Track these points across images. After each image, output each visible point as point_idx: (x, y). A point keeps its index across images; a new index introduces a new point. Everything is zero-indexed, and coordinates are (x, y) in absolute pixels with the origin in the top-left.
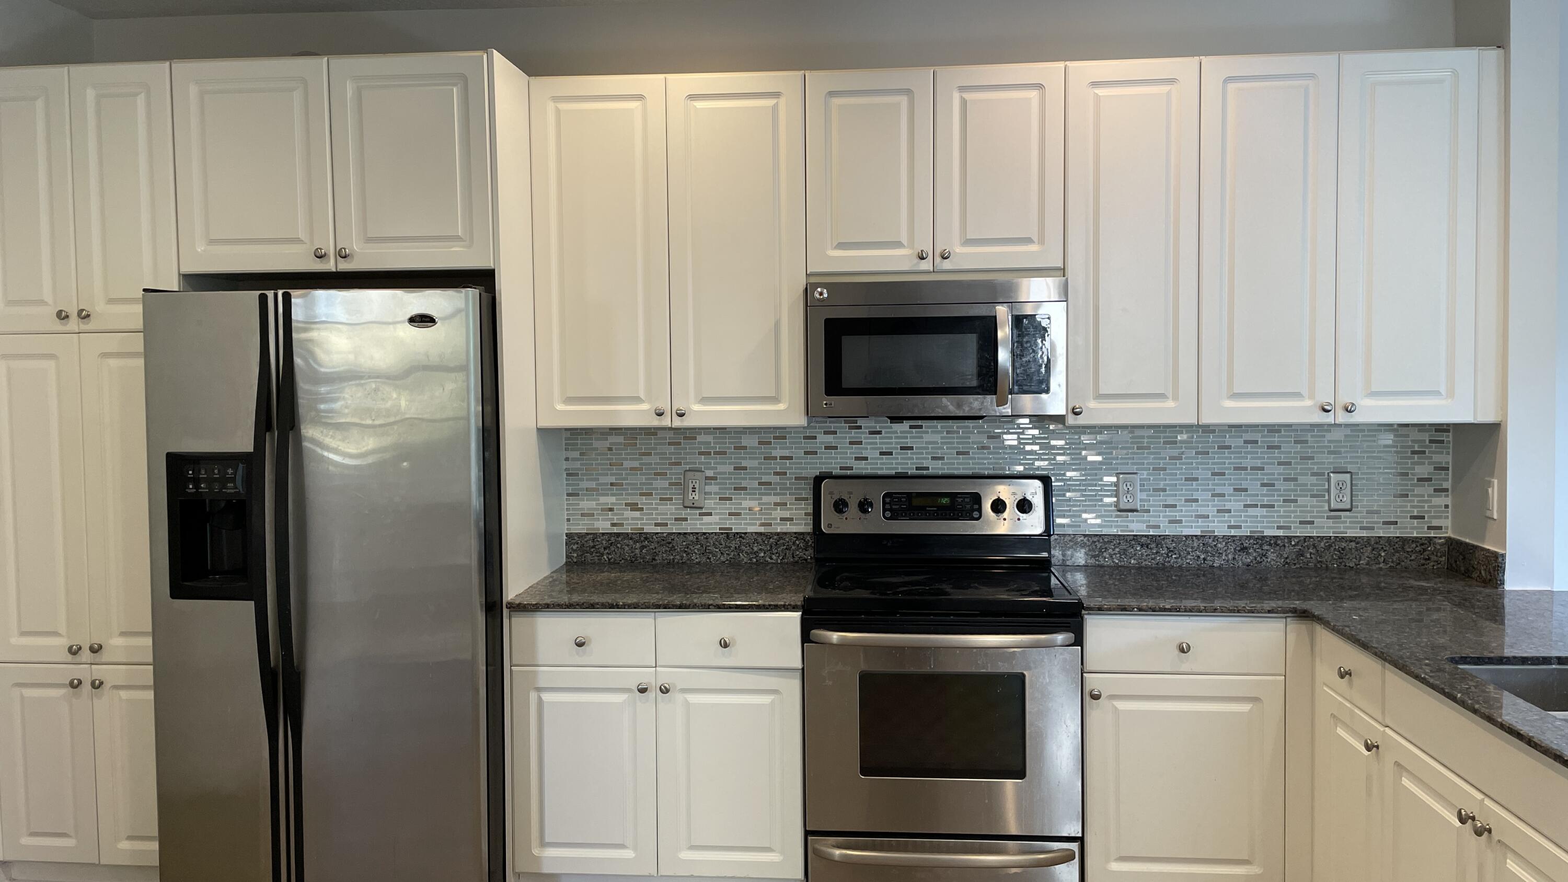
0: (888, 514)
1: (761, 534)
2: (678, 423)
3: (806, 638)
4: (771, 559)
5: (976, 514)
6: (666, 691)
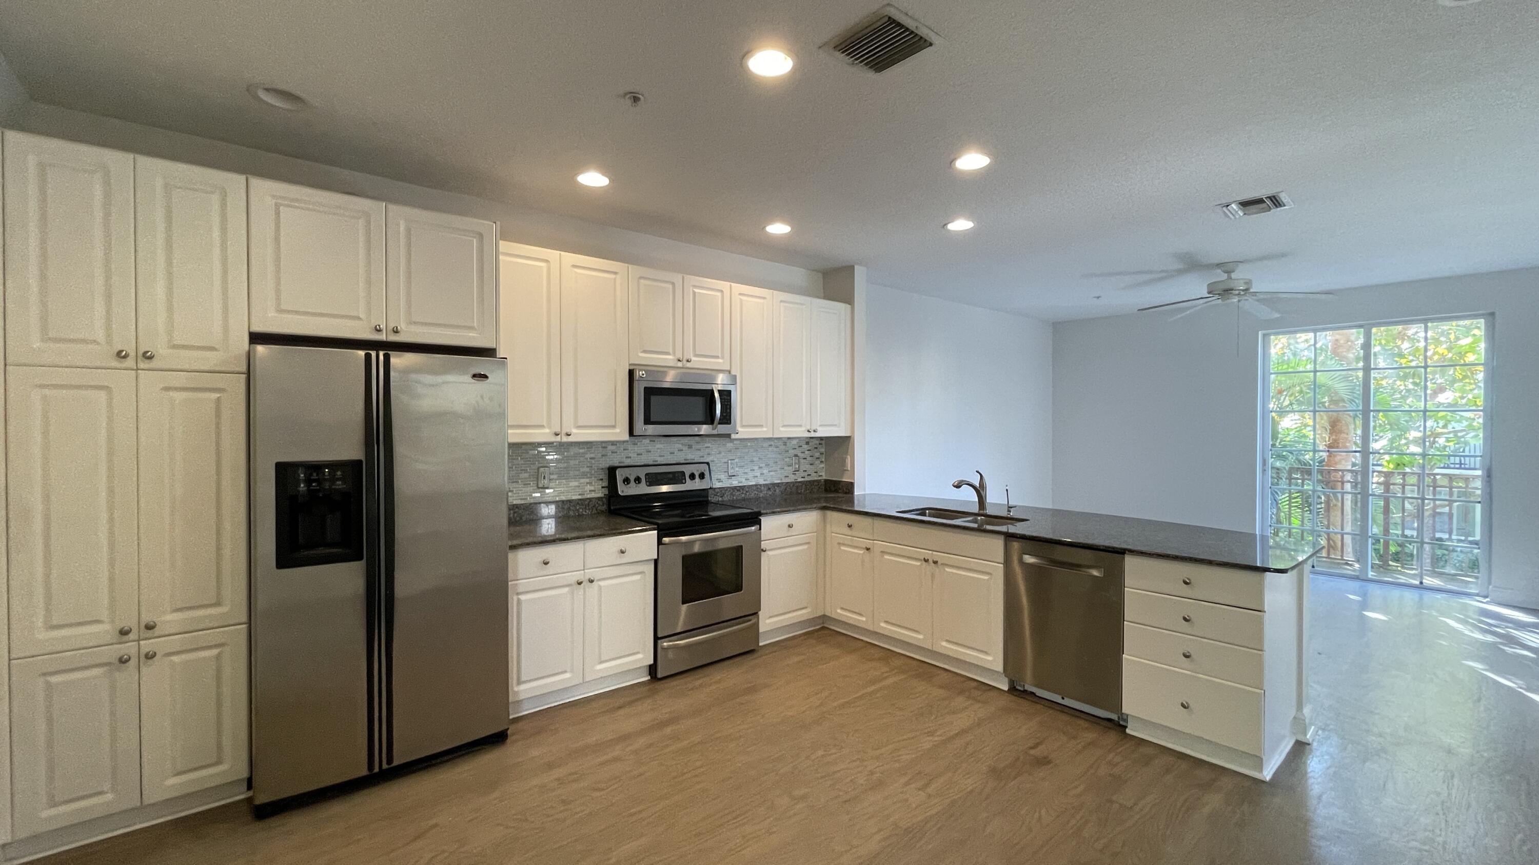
0: (648, 483)
1: (580, 500)
2: (565, 439)
3: (660, 542)
4: (586, 512)
5: (684, 481)
6: (591, 581)
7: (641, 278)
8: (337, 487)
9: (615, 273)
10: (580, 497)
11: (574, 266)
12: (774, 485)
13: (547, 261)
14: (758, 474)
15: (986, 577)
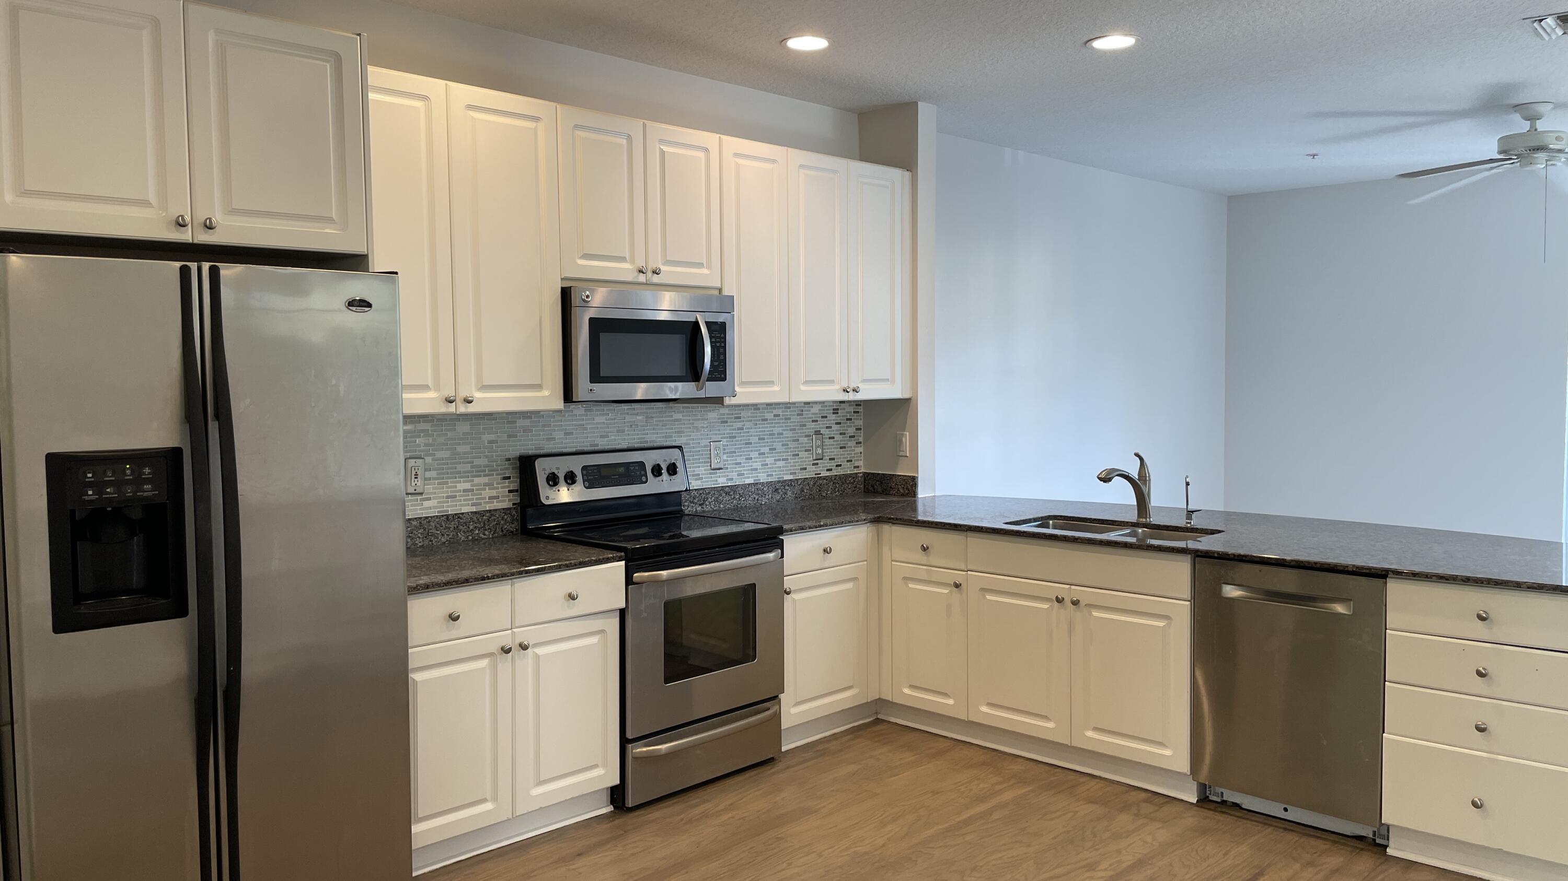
0: (587, 484)
1: (476, 513)
2: (463, 409)
3: (629, 581)
4: (484, 535)
5: (644, 479)
6: (524, 647)
7: (577, 127)
8: (145, 494)
9: (536, 119)
10: (474, 509)
11: (470, 107)
12: (784, 483)
13: (425, 98)
14: (758, 465)
15: (1161, 624)
